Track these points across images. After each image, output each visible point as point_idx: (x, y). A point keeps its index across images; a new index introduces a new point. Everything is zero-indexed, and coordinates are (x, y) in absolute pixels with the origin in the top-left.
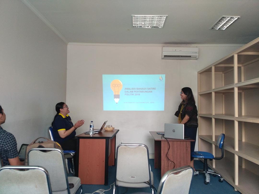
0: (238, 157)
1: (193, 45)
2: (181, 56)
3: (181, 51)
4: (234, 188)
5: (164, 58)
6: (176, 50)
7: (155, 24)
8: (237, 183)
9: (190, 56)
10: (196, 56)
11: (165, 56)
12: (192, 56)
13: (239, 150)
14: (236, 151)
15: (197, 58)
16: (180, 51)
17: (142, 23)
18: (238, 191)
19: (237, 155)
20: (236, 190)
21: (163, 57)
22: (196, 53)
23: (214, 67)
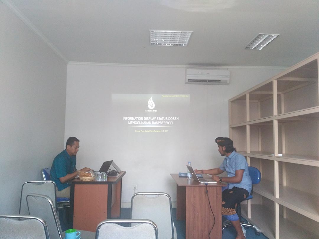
0: (279, 205)
1: (223, 67)
2: (209, 81)
3: (209, 74)
5: (188, 82)
6: (202, 73)
7: (178, 42)
8: (278, 237)
10: (227, 80)
12: (222, 80)
13: (279, 197)
14: (276, 198)
17: (161, 40)
19: (277, 203)
22: (227, 76)
23: (249, 94)
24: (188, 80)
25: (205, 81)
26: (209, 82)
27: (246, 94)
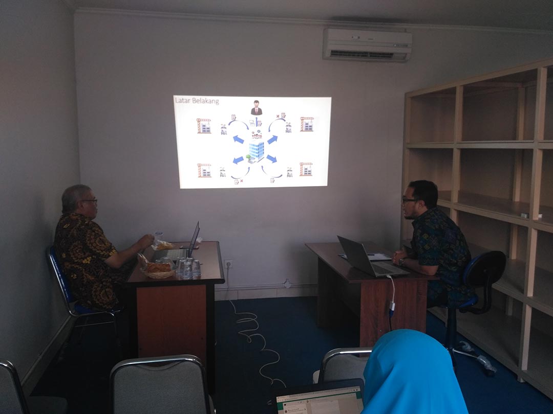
0: (532, 310)
1: (399, 26)
2: (373, 55)
3: (372, 39)
4: (516, 376)
5: (331, 56)
6: (359, 37)
8: (524, 367)
9: (391, 54)
10: (406, 54)
11: (332, 51)
12: (397, 53)
13: (534, 295)
14: (528, 297)
15: (408, 58)
16: (369, 39)
18: (526, 383)
19: (529, 306)
20: (522, 381)
21: (328, 54)
22: (406, 46)
23: (462, 88)
24: (330, 51)
25: (364, 54)
27: (455, 87)
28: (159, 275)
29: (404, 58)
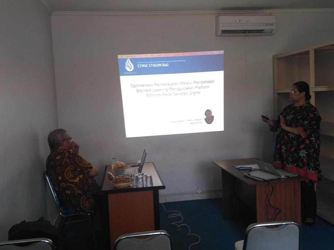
1: (266, 11)
2: (250, 31)
3: (249, 21)
5: (222, 34)
6: (240, 21)
9: (263, 30)
10: (272, 30)
11: (224, 32)
12: (266, 30)
15: (273, 32)
16: (247, 21)
21: (220, 33)
22: (272, 24)
23: (314, 50)
24: (221, 31)
25: (244, 31)
26: (248, 32)
27: (309, 50)
28: (122, 185)
29: (271, 32)
